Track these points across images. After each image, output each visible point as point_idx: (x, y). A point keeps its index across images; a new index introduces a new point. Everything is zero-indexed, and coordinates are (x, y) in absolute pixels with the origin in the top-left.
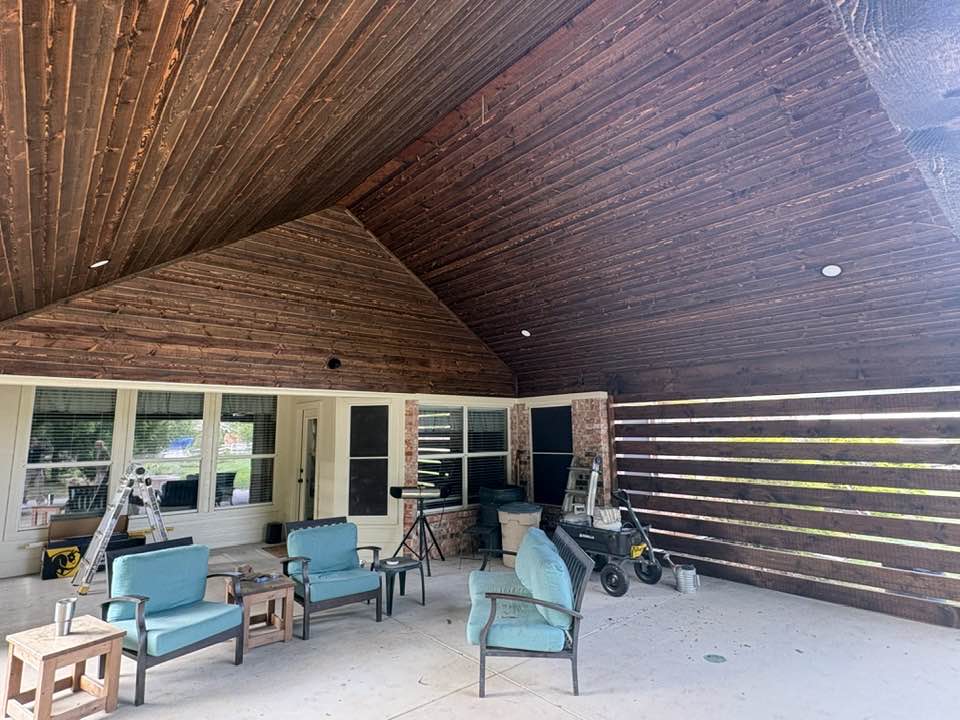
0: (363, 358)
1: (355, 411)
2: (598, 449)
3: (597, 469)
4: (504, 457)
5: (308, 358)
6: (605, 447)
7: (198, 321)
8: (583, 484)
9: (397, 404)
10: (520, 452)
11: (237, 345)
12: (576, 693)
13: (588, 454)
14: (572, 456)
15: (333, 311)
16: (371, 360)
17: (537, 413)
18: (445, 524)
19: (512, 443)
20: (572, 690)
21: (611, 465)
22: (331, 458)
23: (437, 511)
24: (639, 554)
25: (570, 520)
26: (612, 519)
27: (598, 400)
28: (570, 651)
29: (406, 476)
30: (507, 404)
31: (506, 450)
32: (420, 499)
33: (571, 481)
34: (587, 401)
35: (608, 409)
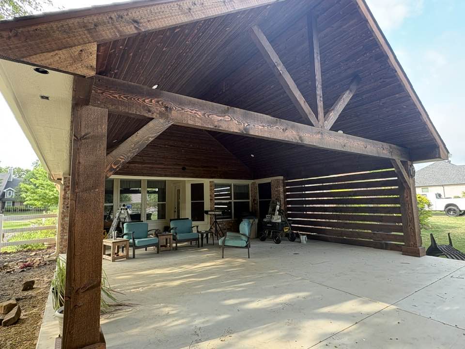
0: (194, 166)
1: (192, 185)
2: (279, 197)
3: (279, 204)
4: (249, 202)
5: (175, 167)
6: (282, 196)
7: (140, 156)
8: (274, 210)
9: (206, 182)
10: (254, 200)
11: (152, 163)
12: (249, 258)
13: (276, 199)
14: (270, 201)
15: (183, 151)
16: (197, 167)
17: (260, 185)
18: (225, 225)
19: (251, 196)
20: (248, 257)
21: (284, 203)
22: (185, 202)
23: (222, 220)
24: (287, 230)
25: (265, 220)
26: (277, 219)
27: (279, 180)
28: (247, 247)
29: (211, 208)
30: (249, 182)
31: (249, 199)
32: (215, 215)
33: (270, 209)
34: (276, 180)
35: (284, 183)
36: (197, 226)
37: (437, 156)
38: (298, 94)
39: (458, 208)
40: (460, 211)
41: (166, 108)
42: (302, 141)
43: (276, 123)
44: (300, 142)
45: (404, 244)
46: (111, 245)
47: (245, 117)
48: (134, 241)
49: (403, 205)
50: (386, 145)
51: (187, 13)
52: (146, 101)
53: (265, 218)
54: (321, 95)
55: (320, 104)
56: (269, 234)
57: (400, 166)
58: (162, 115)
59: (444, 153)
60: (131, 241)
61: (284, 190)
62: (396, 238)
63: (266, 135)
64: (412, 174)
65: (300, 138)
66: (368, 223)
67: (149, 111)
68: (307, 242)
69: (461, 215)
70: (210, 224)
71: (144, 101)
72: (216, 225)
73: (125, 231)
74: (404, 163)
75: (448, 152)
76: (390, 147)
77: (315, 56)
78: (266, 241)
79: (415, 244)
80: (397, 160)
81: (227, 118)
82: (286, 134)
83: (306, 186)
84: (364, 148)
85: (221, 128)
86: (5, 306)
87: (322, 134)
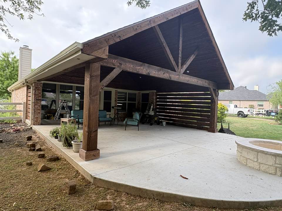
2: (153, 101)
3: (153, 105)
4: (135, 103)
6: (155, 101)
8: (150, 108)
10: (139, 102)
12: (138, 131)
13: (151, 103)
14: (148, 103)
17: (143, 94)
18: (122, 115)
19: (137, 100)
21: (156, 105)
22: (100, 101)
23: (121, 112)
24: (156, 119)
25: (145, 113)
26: (152, 113)
27: (154, 92)
28: (138, 126)
29: (115, 105)
30: (136, 92)
32: (117, 109)
33: (148, 108)
34: (152, 92)
35: (156, 94)
36: (110, 115)
37: (228, 88)
38: (171, 57)
39: (244, 113)
40: (245, 115)
41: (120, 64)
42: (170, 78)
43: (160, 70)
44: (170, 79)
45: (209, 127)
46: (67, 121)
47: (148, 67)
48: (79, 120)
49: (211, 109)
50: (207, 81)
51: (135, 30)
52: (113, 61)
53: (145, 112)
54: (181, 57)
55: (180, 61)
56: (146, 121)
57: (212, 91)
58: (118, 66)
59: (232, 86)
60: (77, 120)
61: (156, 98)
62: (207, 125)
63: (156, 76)
64: (217, 96)
65: (170, 77)
66: (196, 117)
67: (114, 65)
68: (166, 125)
69: (244, 117)
70: (114, 114)
71: (112, 61)
72: (118, 115)
73: (72, 115)
74: (214, 90)
75: (234, 86)
76: (209, 82)
77: (180, 38)
78: (145, 124)
79: (214, 127)
80: (211, 88)
81: (142, 68)
82: (164, 75)
83: (168, 97)
84: (197, 82)
85: (139, 73)
86: (30, 145)
87: (179, 75)
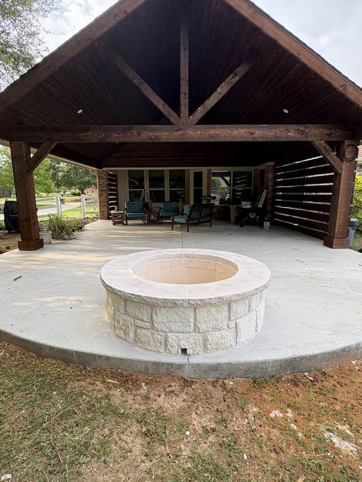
1: (195, 173)
6: (271, 184)
9: (205, 171)
13: (267, 187)
24: (252, 216)
29: (207, 194)
30: (251, 169)
31: (251, 186)
43: (130, 129)
50: (295, 127)
61: (274, 177)
77: (182, 52)
81: (89, 134)
84: (249, 135)
87: (184, 130)
